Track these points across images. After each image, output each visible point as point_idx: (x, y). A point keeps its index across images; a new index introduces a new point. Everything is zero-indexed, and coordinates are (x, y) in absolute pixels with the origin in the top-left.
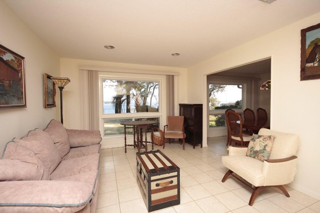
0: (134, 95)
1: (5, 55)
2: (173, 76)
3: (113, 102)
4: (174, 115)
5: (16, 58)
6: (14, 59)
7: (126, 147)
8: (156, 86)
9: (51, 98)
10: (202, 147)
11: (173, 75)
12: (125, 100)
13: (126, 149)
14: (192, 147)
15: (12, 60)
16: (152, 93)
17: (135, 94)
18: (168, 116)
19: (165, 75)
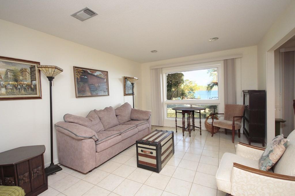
1: (95, 73)
4: (236, 104)
5: (102, 73)
6: (101, 73)
9: (130, 90)
15: (100, 74)
18: (226, 104)
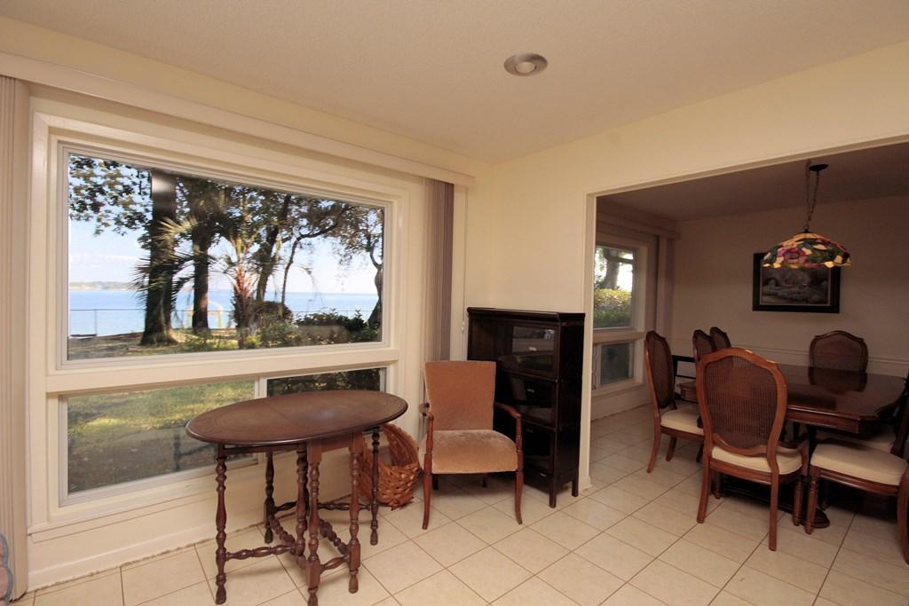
0: (231, 264)
2: (449, 187)
3: (140, 285)
7: (226, 569)
8: (303, 241)
10: (575, 493)
11: (452, 185)
12: (188, 279)
13: (221, 579)
14: (545, 498)
16: (287, 260)
17: (234, 259)
19: (421, 179)
